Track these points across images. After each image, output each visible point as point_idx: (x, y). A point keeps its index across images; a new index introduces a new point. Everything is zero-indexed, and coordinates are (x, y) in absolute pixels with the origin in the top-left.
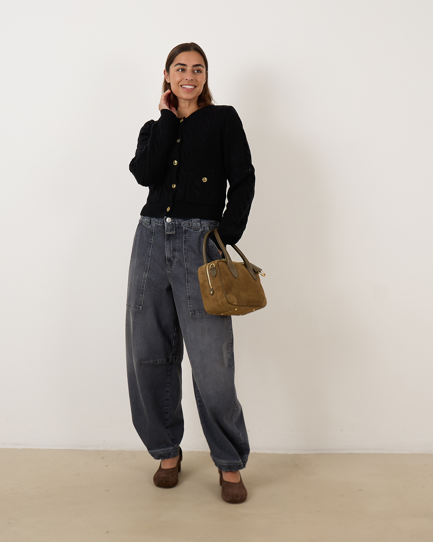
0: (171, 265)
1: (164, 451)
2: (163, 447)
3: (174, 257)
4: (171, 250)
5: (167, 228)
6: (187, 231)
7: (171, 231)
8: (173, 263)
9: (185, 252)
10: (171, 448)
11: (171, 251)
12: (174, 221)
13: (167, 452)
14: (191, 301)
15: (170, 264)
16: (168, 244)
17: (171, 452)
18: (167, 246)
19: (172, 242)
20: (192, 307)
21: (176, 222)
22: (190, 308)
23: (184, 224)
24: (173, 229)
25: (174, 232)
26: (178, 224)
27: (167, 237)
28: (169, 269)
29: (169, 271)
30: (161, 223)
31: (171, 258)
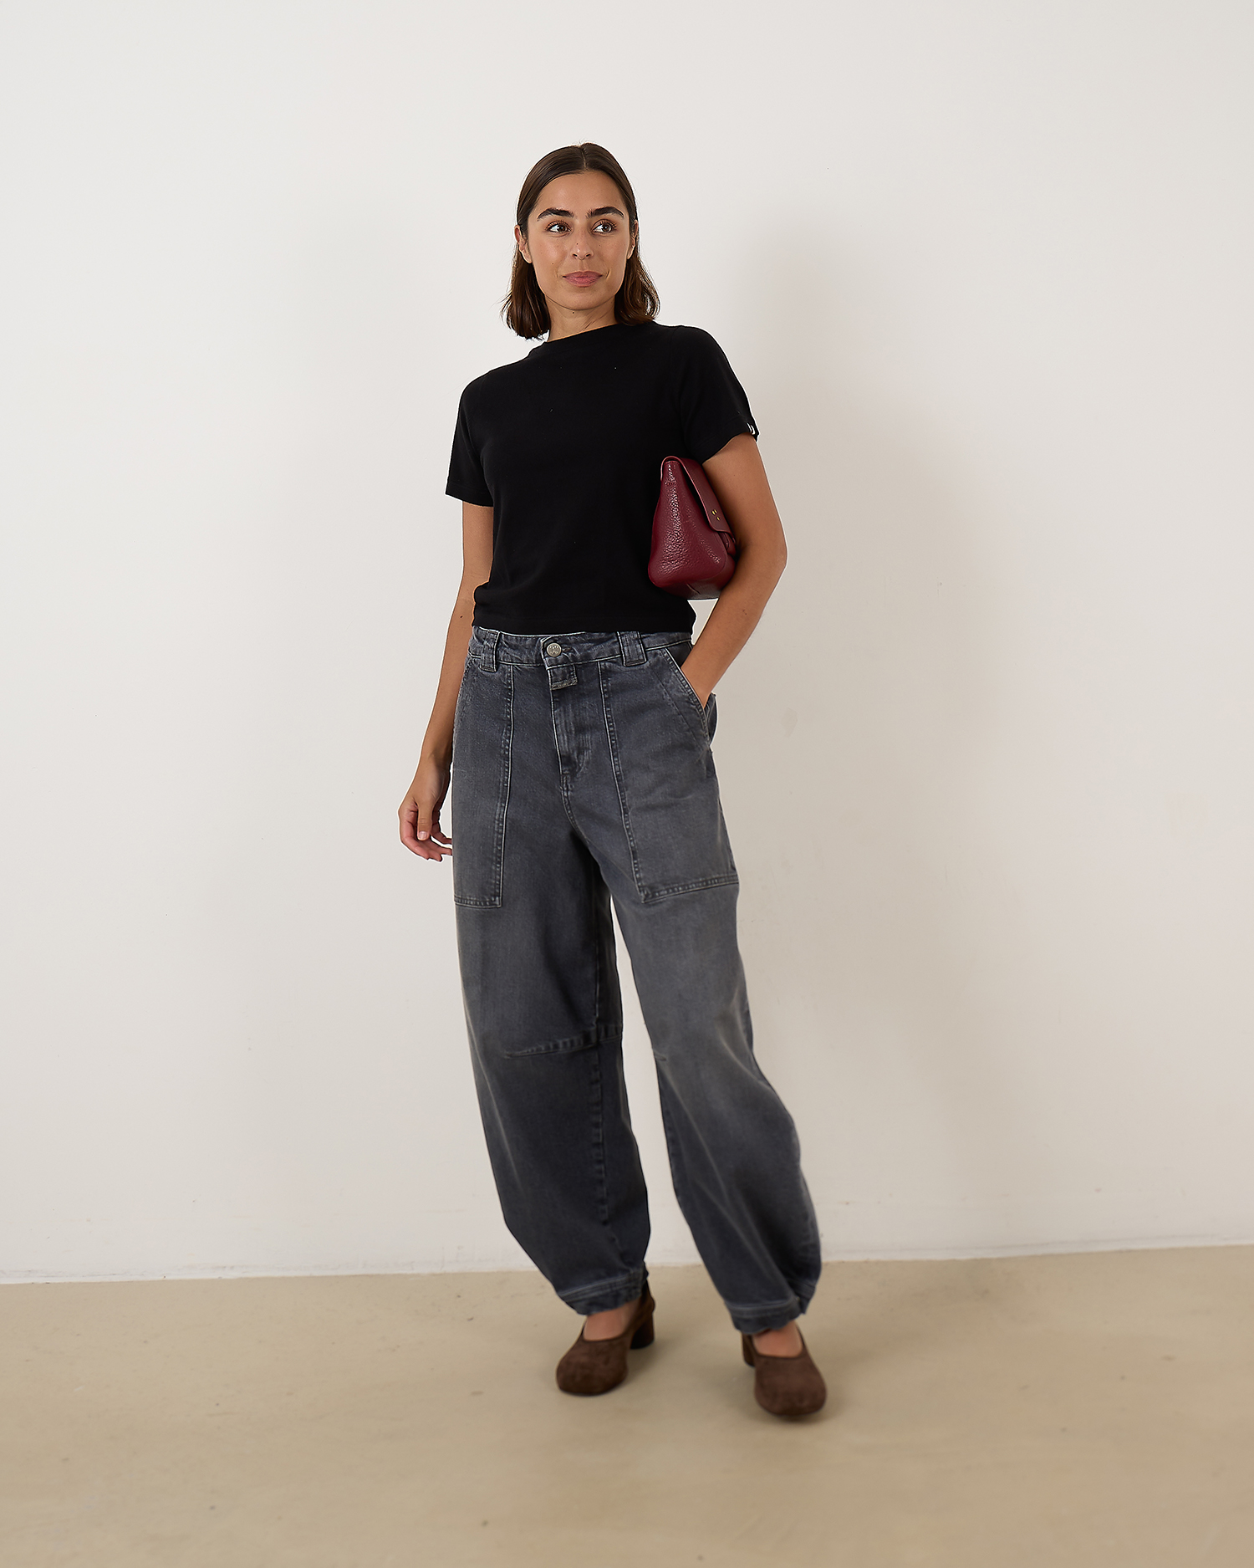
0: (573, 773)
1: (601, 1288)
2: (599, 1278)
3: (580, 751)
4: (571, 730)
5: (554, 673)
6: (610, 671)
7: (564, 679)
8: (580, 768)
9: (611, 729)
10: (621, 1279)
11: (571, 734)
12: (569, 651)
13: (609, 1290)
15: (569, 770)
16: (560, 715)
17: (621, 1289)
18: (558, 722)
19: (573, 708)
20: (646, 878)
21: (574, 652)
22: (641, 880)
23: (598, 655)
24: (570, 672)
25: (574, 681)
26: (581, 656)
27: (556, 697)
28: (567, 786)
29: (568, 790)
30: (528, 661)
31: (573, 751)
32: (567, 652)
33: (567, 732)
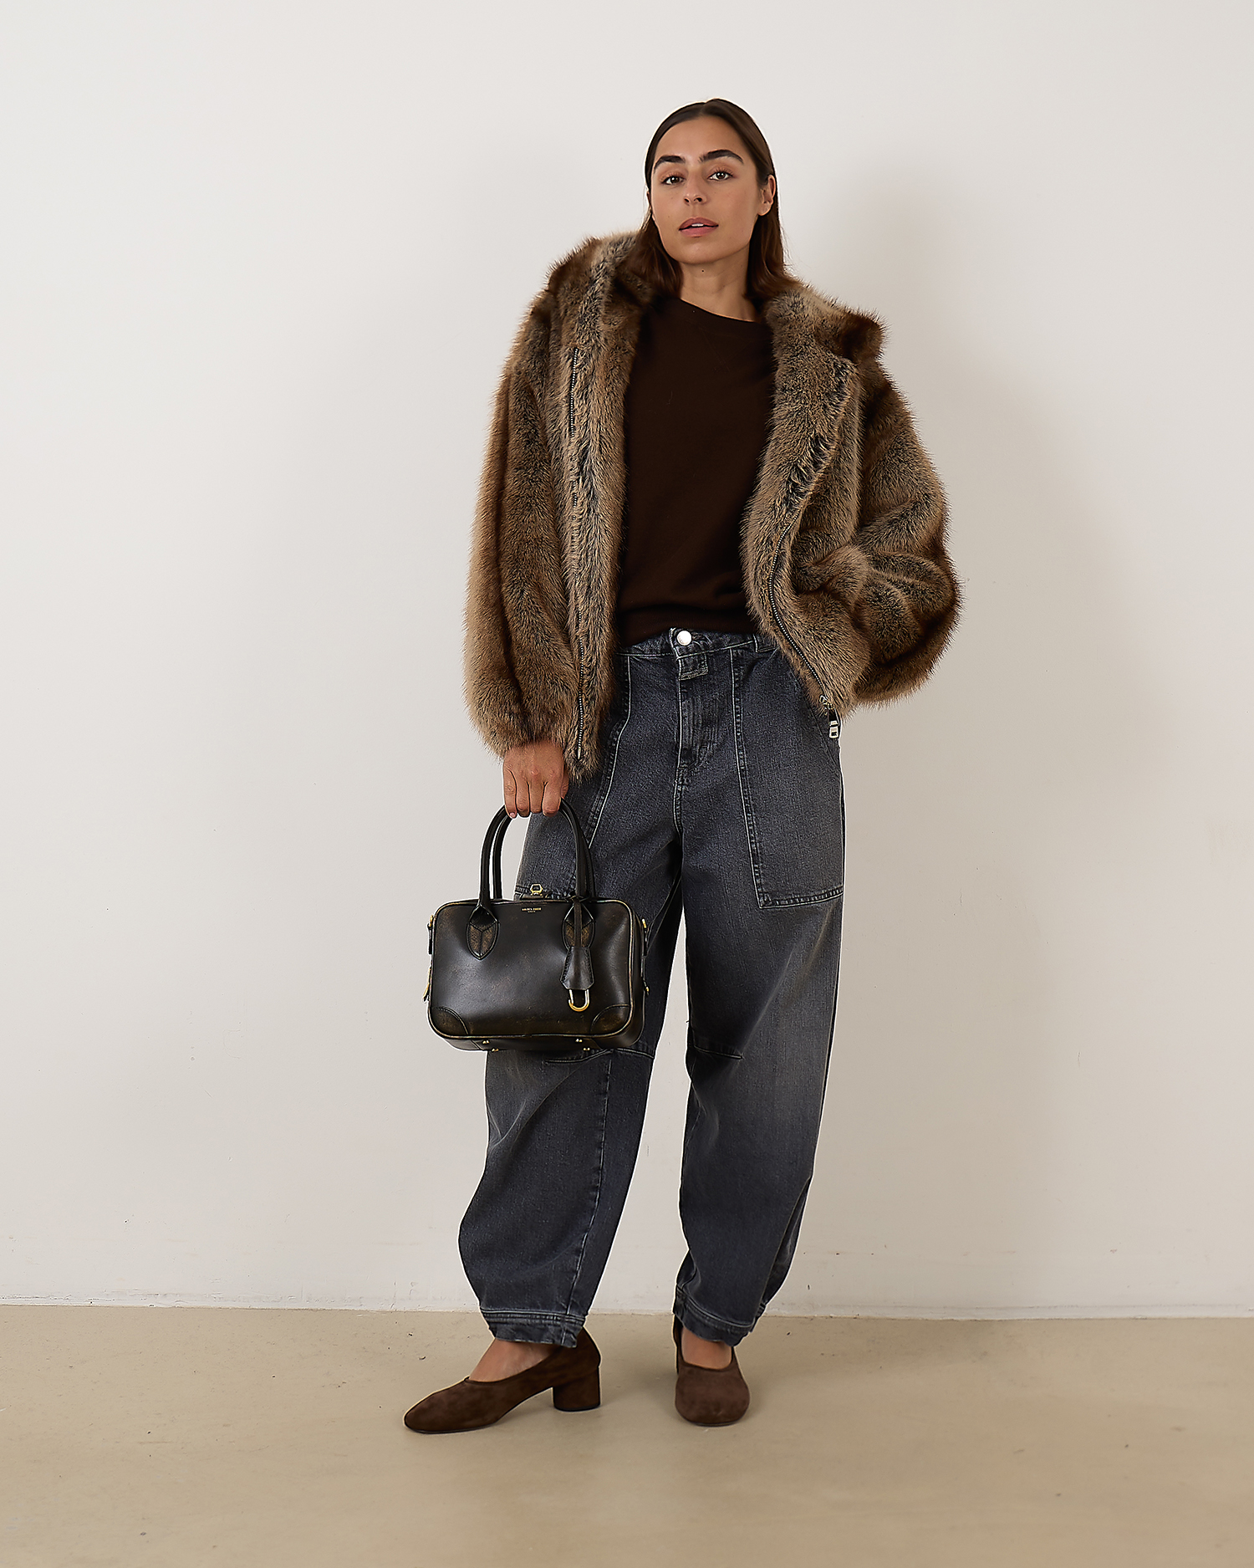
0: (690, 767)
3: (703, 744)
4: (698, 723)
5: (685, 662)
6: (742, 658)
7: (694, 668)
8: (700, 762)
9: (738, 720)
11: (698, 727)
12: (700, 639)
14: (763, 868)
15: (687, 764)
16: (689, 706)
18: (686, 714)
19: (702, 700)
20: (766, 884)
21: (706, 640)
22: (759, 885)
23: (730, 642)
24: (700, 661)
25: (705, 670)
26: (713, 644)
27: (684, 688)
28: (683, 781)
29: (682, 785)
30: (651, 651)
31: (696, 745)
32: (698, 640)
33: (694, 725)
